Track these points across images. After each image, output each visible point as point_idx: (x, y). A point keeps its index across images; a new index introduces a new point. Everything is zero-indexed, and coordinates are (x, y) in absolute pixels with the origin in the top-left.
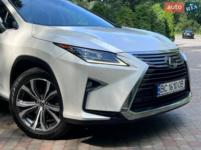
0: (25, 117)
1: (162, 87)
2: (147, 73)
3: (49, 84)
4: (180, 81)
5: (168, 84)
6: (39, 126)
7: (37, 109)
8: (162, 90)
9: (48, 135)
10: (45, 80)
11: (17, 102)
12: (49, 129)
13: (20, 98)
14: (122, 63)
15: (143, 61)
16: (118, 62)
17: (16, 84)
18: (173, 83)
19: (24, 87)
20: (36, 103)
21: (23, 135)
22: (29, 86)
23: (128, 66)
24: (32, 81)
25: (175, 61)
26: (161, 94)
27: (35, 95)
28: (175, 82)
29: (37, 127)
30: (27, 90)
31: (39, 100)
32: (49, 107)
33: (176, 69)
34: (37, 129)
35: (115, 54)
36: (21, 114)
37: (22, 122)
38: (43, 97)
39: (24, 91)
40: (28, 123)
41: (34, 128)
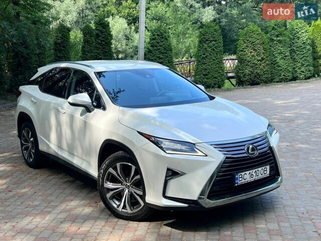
0: (113, 197)
1: (241, 176)
2: (224, 162)
3: (134, 168)
4: (263, 168)
5: (248, 172)
6: (124, 207)
7: (123, 190)
8: (241, 179)
9: (133, 216)
10: (130, 164)
11: (105, 184)
12: (134, 211)
13: (107, 180)
14: (200, 153)
15: (220, 151)
16: (197, 152)
17: (104, 166)
18: (254, 171)
19: (111, 170)
20: (122, 185)
21: (110, 215)
22: (115, 169)
23: (206, 156)
24: (118, 165)
25: (257, 149)
26: (239, 182)
27: (121, 178)
28: (256, 170)
29: (123, 208)
30: (114, 173)
31: (125, 183)
32: (133, 190)
33: (257, 157)
34: (123, 210)
35: (194, 144)
36: (109, 195)
37: (109, 202)
38: (129, 180)
39: (111, 173)
40: (115, 204)
41: (120, 209)
